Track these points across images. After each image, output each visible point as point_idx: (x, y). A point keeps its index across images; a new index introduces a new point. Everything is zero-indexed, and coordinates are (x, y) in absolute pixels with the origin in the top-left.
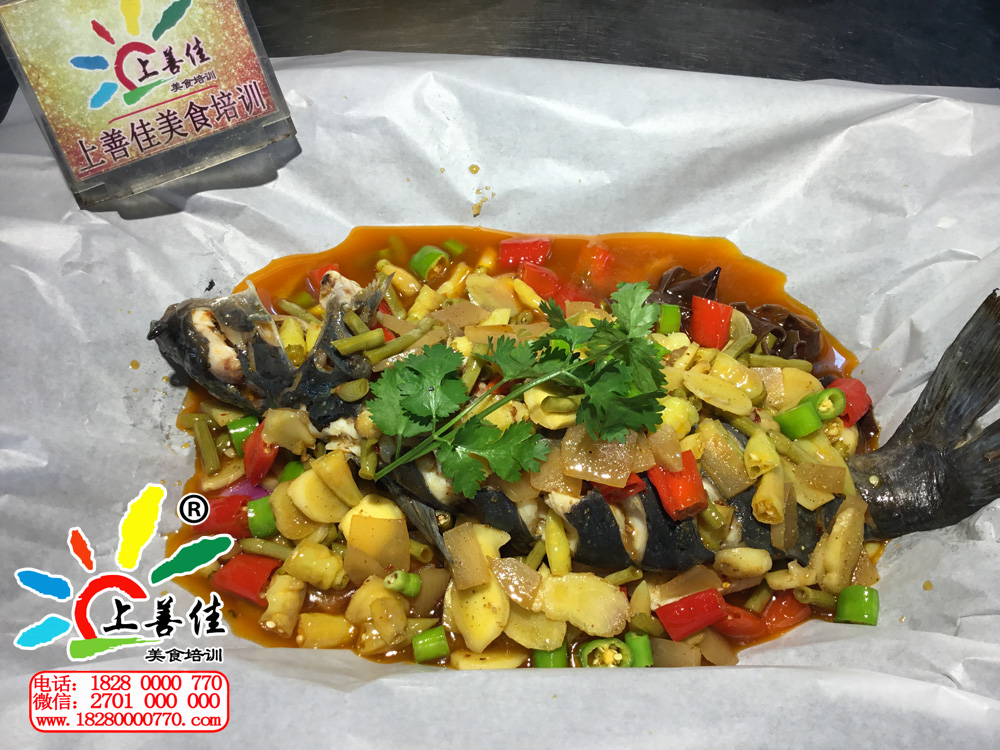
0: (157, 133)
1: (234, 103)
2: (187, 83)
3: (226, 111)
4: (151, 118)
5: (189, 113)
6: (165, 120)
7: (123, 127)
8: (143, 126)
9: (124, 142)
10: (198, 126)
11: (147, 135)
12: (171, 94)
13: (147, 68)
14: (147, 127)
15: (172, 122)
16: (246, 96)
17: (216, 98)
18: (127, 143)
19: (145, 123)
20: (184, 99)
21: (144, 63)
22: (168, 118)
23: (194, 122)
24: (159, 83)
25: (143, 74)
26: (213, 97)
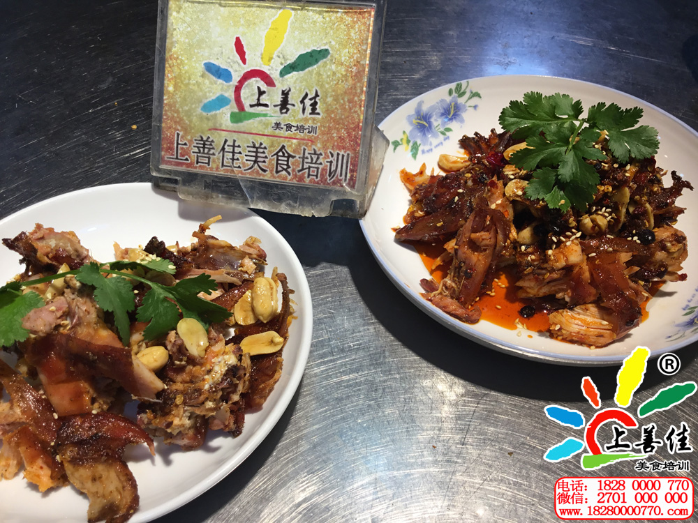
0: (243, 157)
1: (321, 164)
2: (289, 127)
3: (309, 167)
4: (244, 142)
5: (277, 154)
6: (255, 150)
7: (218, 139)
8: (234, 146)
9: (212, 152)
10: (280, 169)
11: (233, 155)
12: (269, 131)
13: (261, 98)
14: (236, 149)
15: (259, 155)
16: (335, 163)
17: (307, 152)
18: (214, 154)
19: (236, 144)
20: (279, 139)
21: (261, 93)
22: (257, 148)
23: (277, 164)
24: (265, 115)
25: (255, 102)
26: (304, 149)
